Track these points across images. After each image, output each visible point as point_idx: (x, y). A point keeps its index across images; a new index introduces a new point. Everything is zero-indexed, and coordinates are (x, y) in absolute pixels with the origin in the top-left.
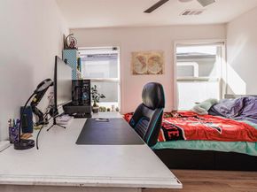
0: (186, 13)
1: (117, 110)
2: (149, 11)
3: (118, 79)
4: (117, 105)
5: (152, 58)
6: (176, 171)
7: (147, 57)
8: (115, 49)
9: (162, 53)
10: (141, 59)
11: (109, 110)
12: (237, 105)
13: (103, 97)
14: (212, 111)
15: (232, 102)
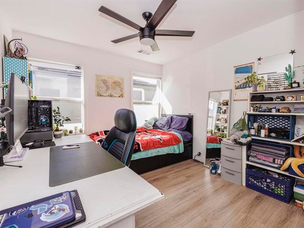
0: (140, 52)
1: (81, 131)
2: (116, 41)
3: (82, 99)
5: (114, 83)
6: (143, 175)
7: (110, 82)
8: (78, 68)
9: (122, 79)
10: (105, 82)
11: (71, 132)
12: (168, 121)
13: (68, 120)
14: (155, 126)
15: (165, 119)
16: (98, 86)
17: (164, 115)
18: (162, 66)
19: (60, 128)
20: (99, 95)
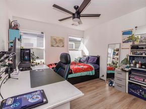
0: (73, 25)
1: (43, 63)
2: (60, 20)
3: (44, 48)
4: (43, 61)
5: (60, 40)
8: (42, 33)
9: (64, 38)
10: (55, 40)
11: (39, 64)
12: (87, 59)
13: (38, 58)
14: (80, 61)
15: (85, 58)
16: (52, 42)
17: (84, 56)
18: (84, 31)
19: (34, 62)
20: (52, 46)
